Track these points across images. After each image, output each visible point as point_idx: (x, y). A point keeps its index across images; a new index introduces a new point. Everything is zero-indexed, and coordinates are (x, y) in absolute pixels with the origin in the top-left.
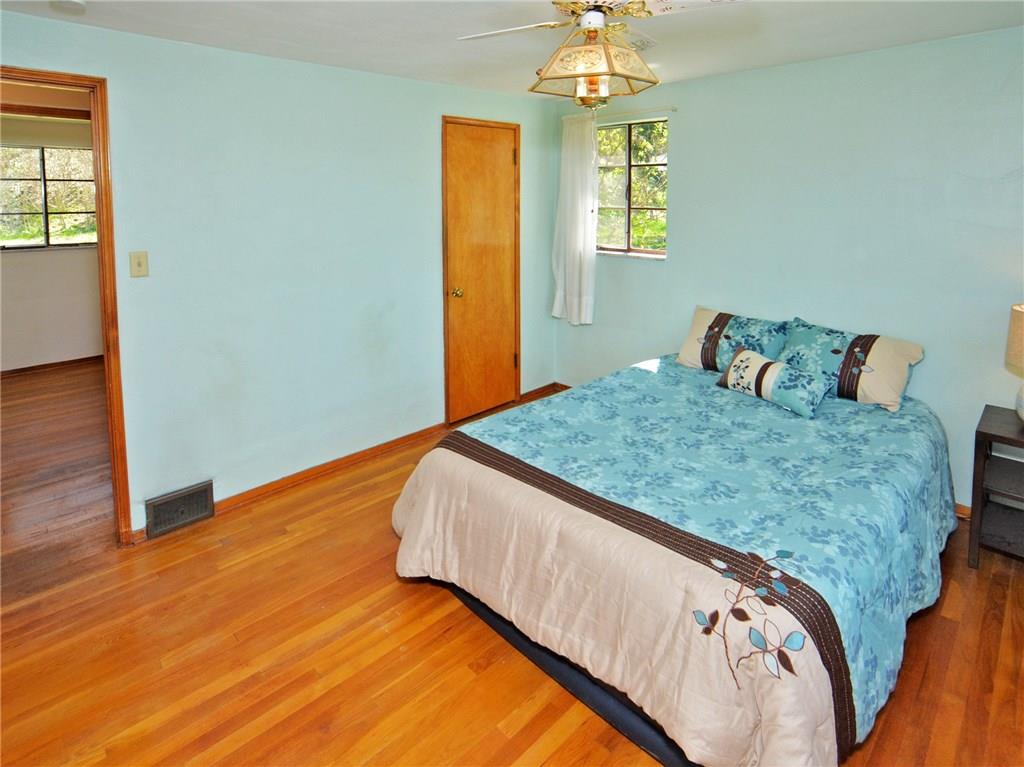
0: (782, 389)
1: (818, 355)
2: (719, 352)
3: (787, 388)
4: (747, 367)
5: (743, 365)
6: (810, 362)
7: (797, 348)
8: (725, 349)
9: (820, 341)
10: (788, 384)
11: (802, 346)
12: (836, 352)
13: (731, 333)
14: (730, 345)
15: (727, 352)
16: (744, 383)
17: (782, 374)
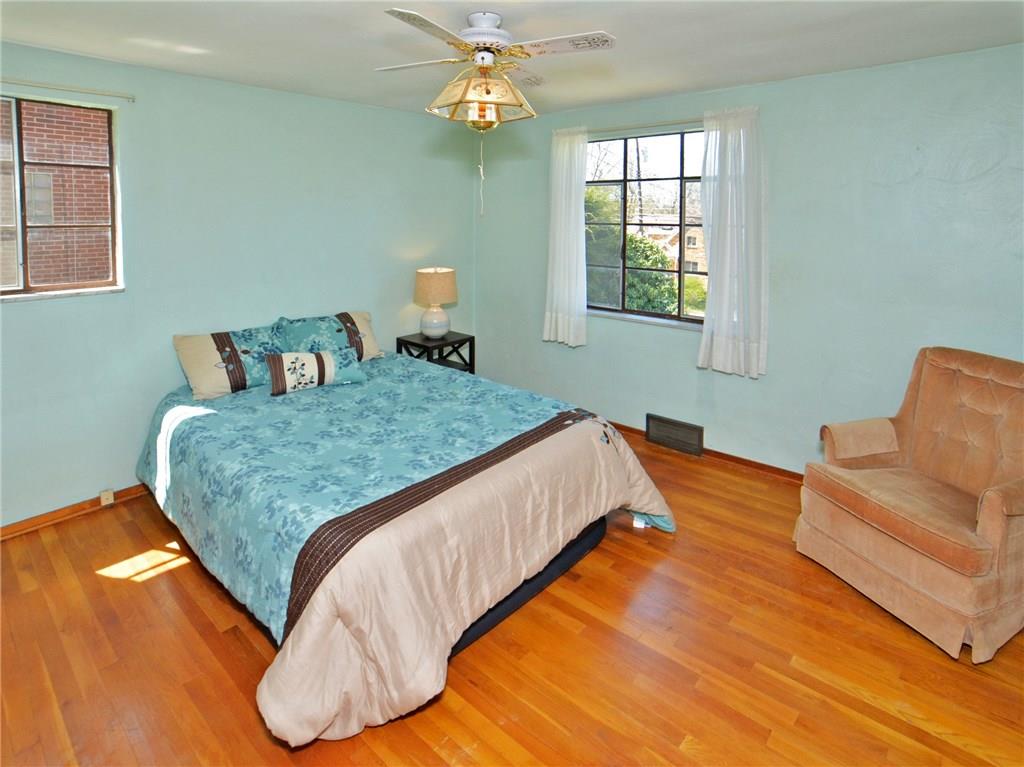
0: (343, 368)
1: (330, 338)
2: (246, 368)
3: (346, 365)
4: (303, 365)
5: (298, 365)
6: (327, 344)
7: (311, 338)
8: (251, 363)
9: (324, 327)
10: (346, 362)
11: (314, 336)
12: (339, 331)
13: (244, 348)
14: (253, 357)
15: (254, 365)
16: (307, 378)
17: (335, 357)
